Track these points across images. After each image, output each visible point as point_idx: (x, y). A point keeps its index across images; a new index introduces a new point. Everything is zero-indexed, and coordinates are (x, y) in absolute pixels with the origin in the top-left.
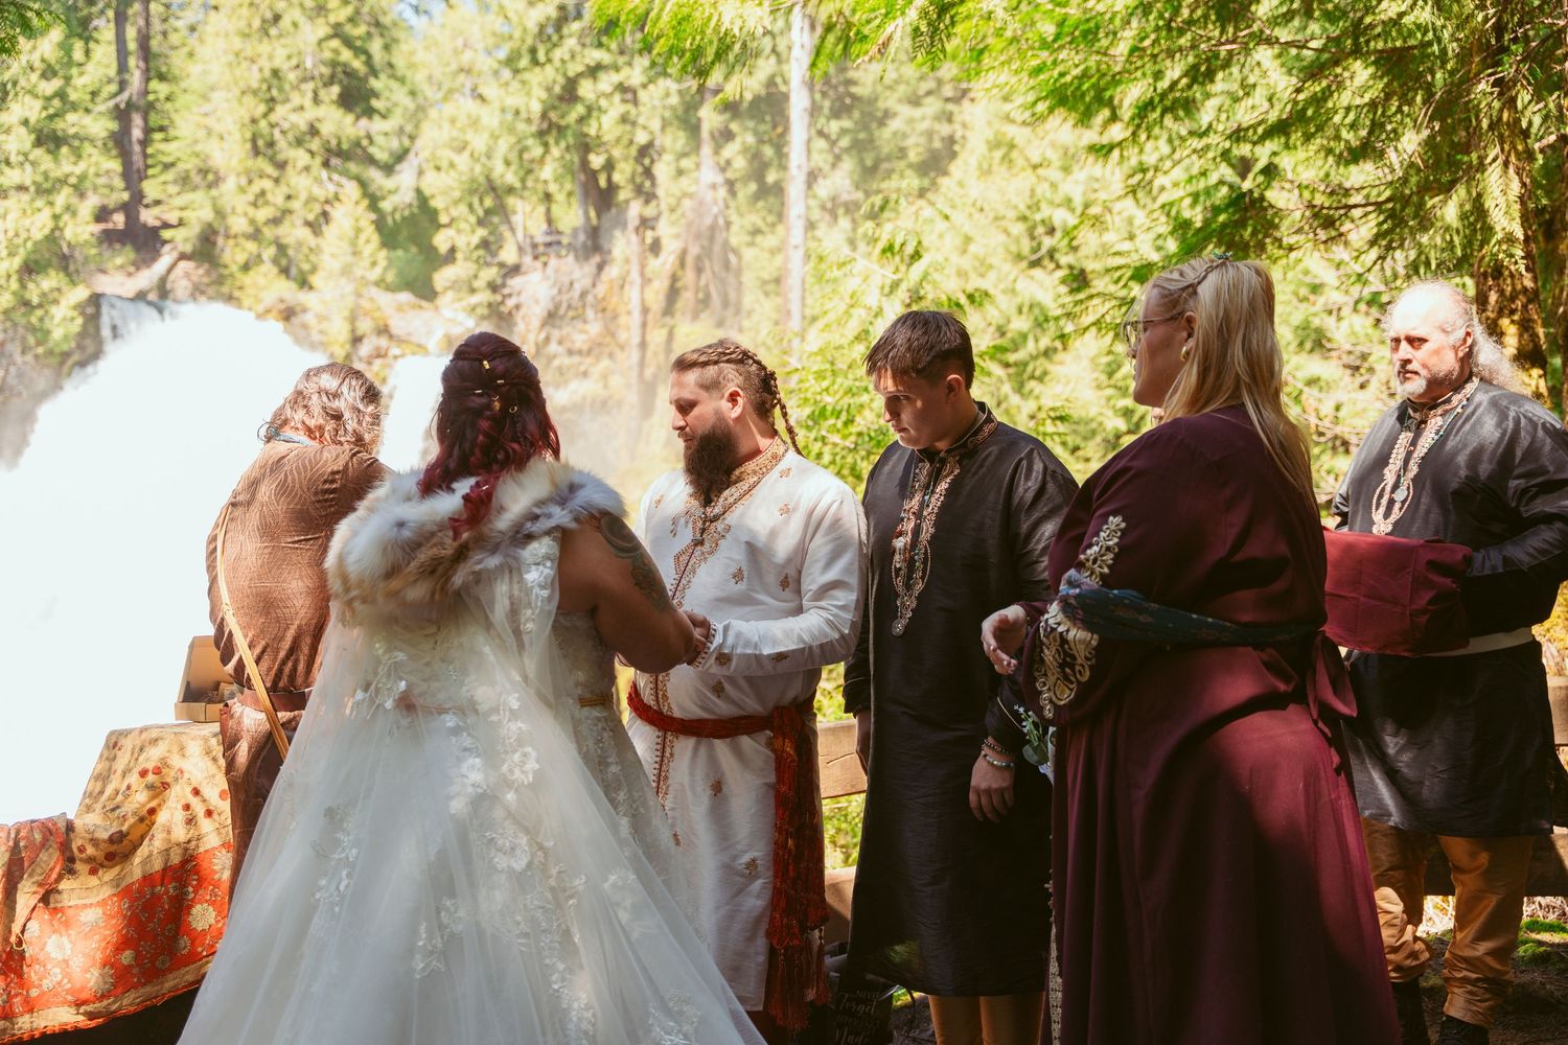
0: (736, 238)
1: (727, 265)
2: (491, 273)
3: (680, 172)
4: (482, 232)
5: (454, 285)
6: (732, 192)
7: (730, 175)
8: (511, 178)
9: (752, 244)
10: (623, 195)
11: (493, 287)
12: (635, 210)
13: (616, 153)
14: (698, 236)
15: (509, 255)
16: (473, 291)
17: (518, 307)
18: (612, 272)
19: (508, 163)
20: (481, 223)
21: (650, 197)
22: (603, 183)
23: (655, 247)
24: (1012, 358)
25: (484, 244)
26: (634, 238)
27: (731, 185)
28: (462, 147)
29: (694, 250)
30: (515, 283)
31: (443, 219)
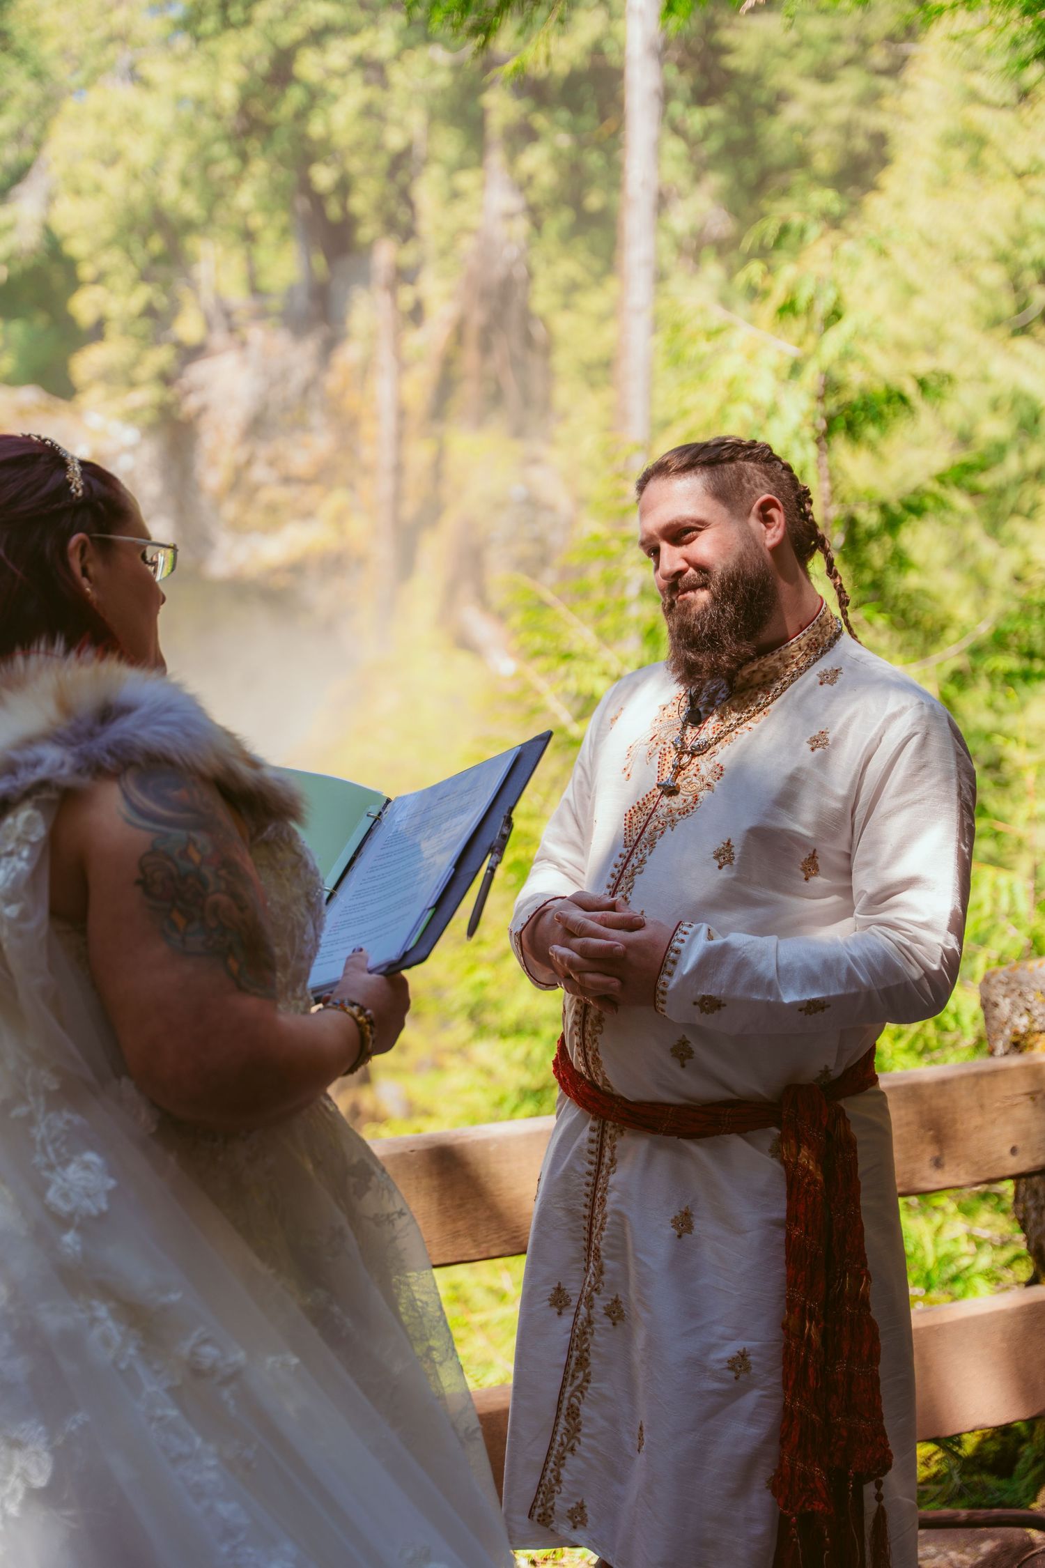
0: (542, 300)
1: (528, 340)
2: (161, 357)
3: (455, 195)
4: (144, 294)
5: (107, 376)
6: (537, 225)
7: (535, 196)
8: (190, 206)
9: (566, 307)
10: (366, 232)
11: (166, 379)
12: (385, 254)
13: (355, 164)
14: (484, 294)
15: (189, 328)
16: (132, 384)
17: (203, 409)
18: (350, 354)
19: (185, 182)
20: (145, 277)
21: (407, 233)
22: (333, 210)
23: (416, 314)
24: (984, 481)
25: (150, 311)
26: (382, 299)
27: (534, 213)
28: (112, 159)
29: (478, 317)
30: (198, 372)
31: (86, 271)
